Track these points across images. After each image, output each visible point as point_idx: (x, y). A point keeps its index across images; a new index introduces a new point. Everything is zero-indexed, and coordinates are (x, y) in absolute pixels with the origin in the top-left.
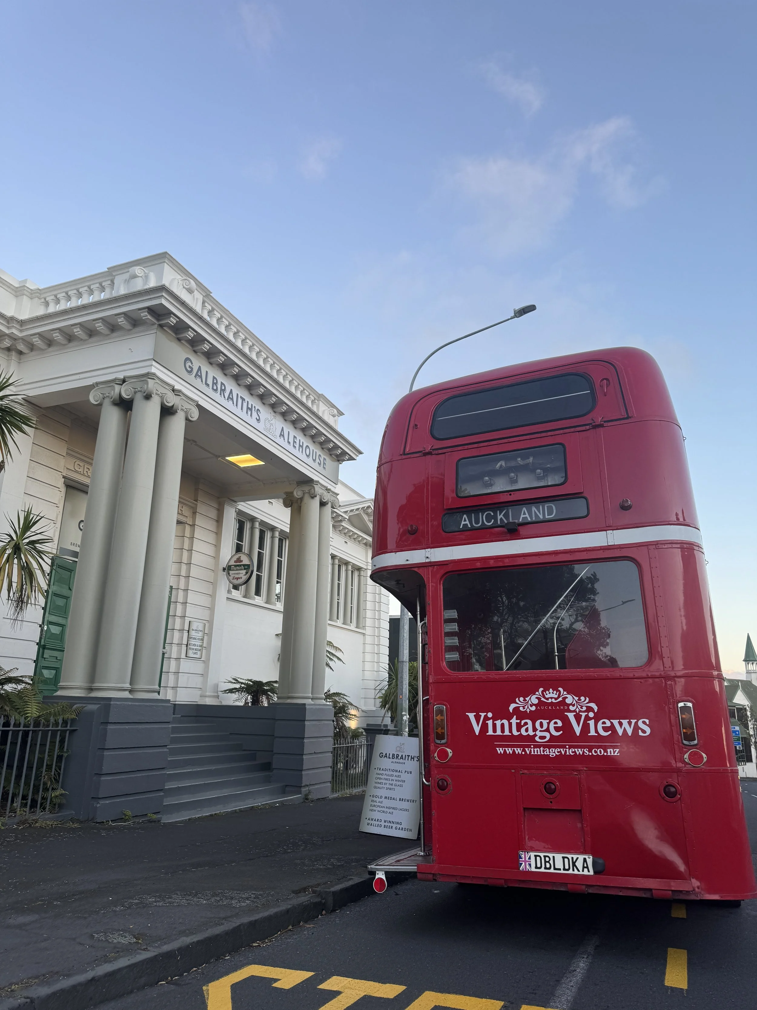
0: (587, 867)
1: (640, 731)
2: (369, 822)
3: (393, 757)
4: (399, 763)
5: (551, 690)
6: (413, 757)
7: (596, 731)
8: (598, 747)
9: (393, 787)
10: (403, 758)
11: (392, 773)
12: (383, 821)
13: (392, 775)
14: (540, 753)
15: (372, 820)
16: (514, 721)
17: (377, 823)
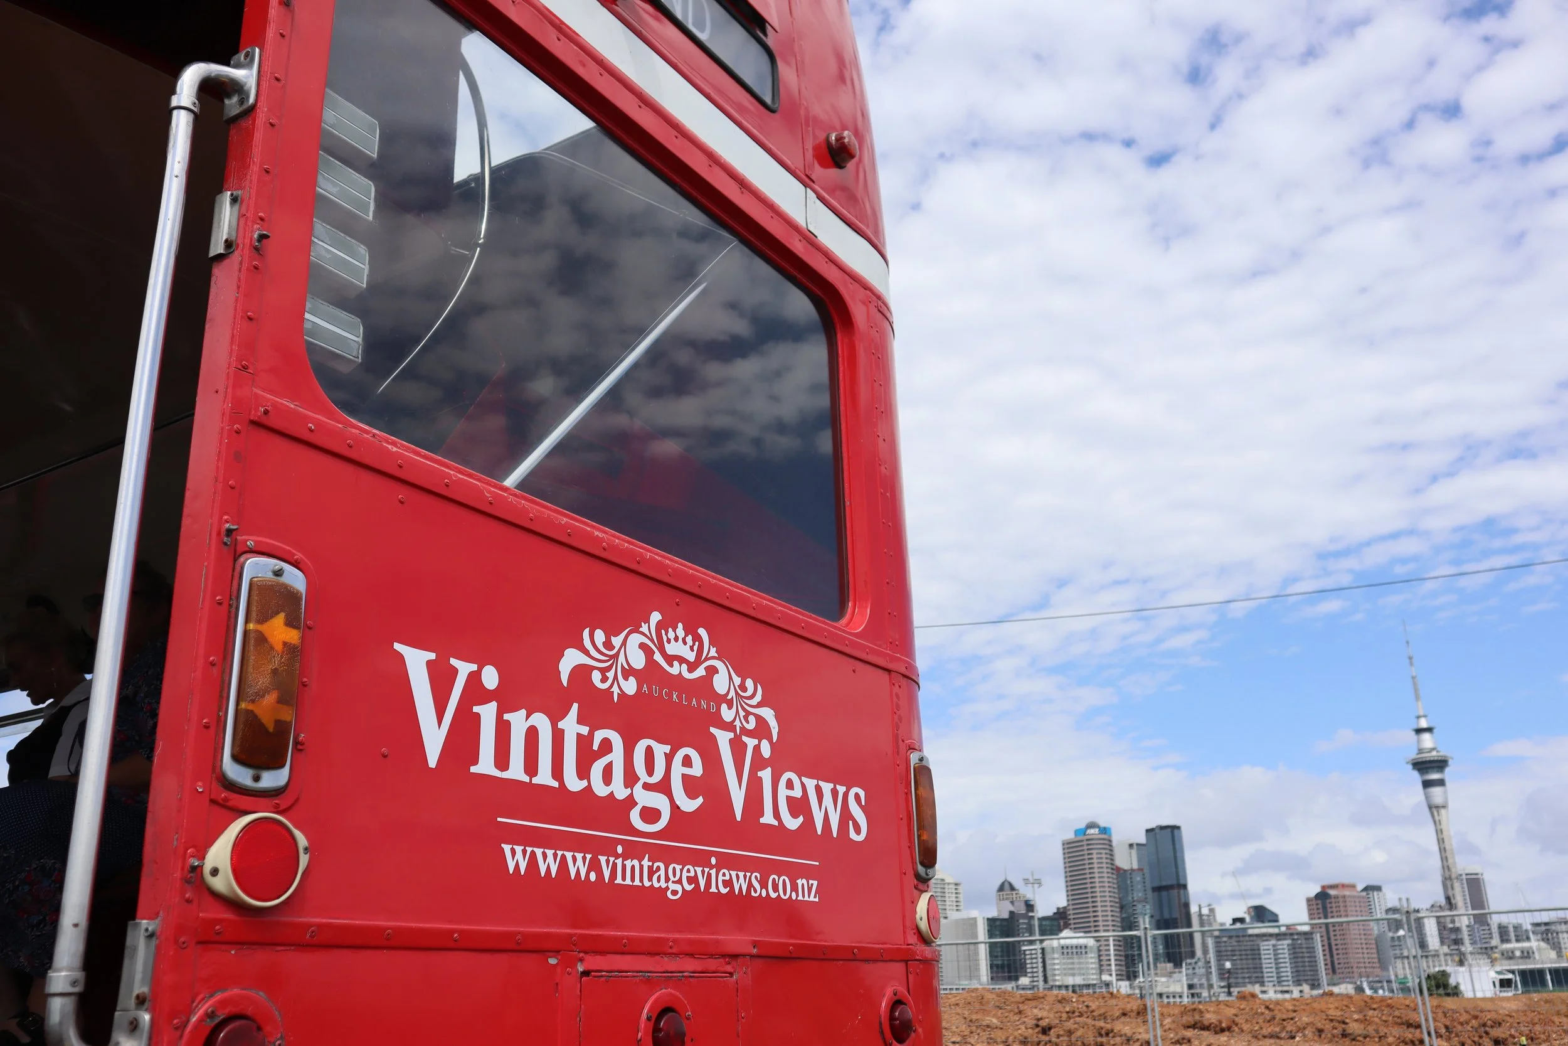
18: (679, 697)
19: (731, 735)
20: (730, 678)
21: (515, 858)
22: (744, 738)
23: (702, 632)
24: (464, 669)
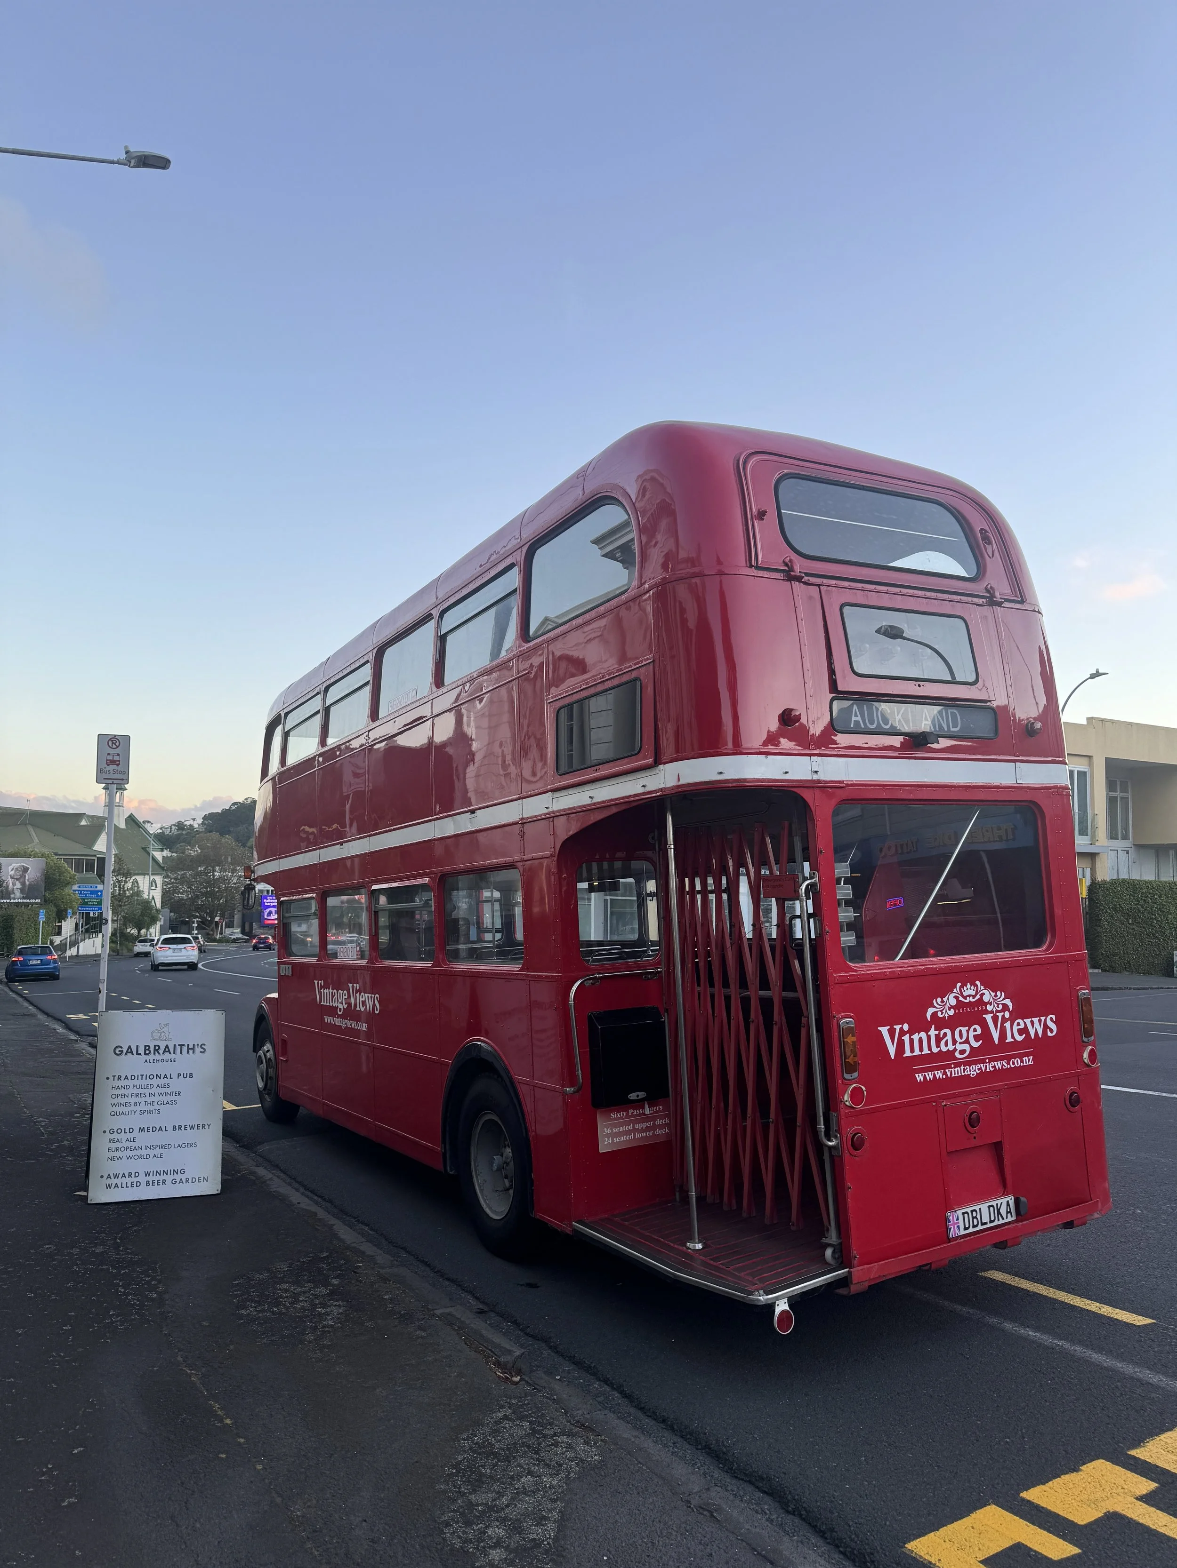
0: (1010, 1212)
1: (1048, 1030)
2: (109, 1181)
3: (147, 1052)
4: (162, 1061)
5: (969, 986)
6: (191, 1046)
7: (1013, 1037)
8: (1014, 1056)
9: (156, 1107)
10: (169, 1051)
11: (149, 1082)
12: (142, 1175)
13: (149, 1086)
14: (961, 1073)
15: (116, 1176)
16: (933, 1032)
17: (129, 1180)
18: (970, 1009)
19: (992, 1015)
20: (990, 994)
21: (919, 1077)
22: (997, 1014)
23: (978, 983)
24: (898, 1027)
